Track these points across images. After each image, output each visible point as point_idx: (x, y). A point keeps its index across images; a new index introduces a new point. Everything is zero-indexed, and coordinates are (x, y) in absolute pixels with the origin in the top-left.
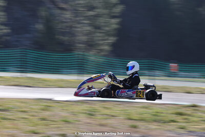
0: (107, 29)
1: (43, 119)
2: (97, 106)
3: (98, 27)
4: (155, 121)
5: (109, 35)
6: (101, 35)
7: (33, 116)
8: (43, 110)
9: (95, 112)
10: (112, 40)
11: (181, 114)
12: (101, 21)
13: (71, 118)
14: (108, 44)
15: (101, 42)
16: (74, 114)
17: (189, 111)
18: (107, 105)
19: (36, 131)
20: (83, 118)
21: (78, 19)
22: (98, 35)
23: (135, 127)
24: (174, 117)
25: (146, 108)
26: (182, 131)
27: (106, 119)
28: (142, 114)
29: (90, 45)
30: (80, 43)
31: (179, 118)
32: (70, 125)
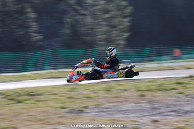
0: (121, 27)
1: (70, 98)
2: (113, 84)
3: (113, 27)
4: (159, 90)
5: (124, 32)
6: (117, 32)
7: (62, 96)
8: (70, 91)
9: (111, 88)
10: (126, 35)
11: (180, 83)
12: (116, 21)
13: (92, 95)
14: (123, 39)
15: (118, 38)
16: (94, 92)
17: (187, 81)
18: (121, 83)
19: (65, 107)
20: (102, 94)
21: (97, 21)
22: (115, 33)
23: (143, 96)
24: (175, 86)
25: (152, 82)
26: (180, 95)
27: (120, 93)
28: (149, 86)
29: (109, 41)
30: (101, 41)
31: (178, 86)
32: (92, 100)
